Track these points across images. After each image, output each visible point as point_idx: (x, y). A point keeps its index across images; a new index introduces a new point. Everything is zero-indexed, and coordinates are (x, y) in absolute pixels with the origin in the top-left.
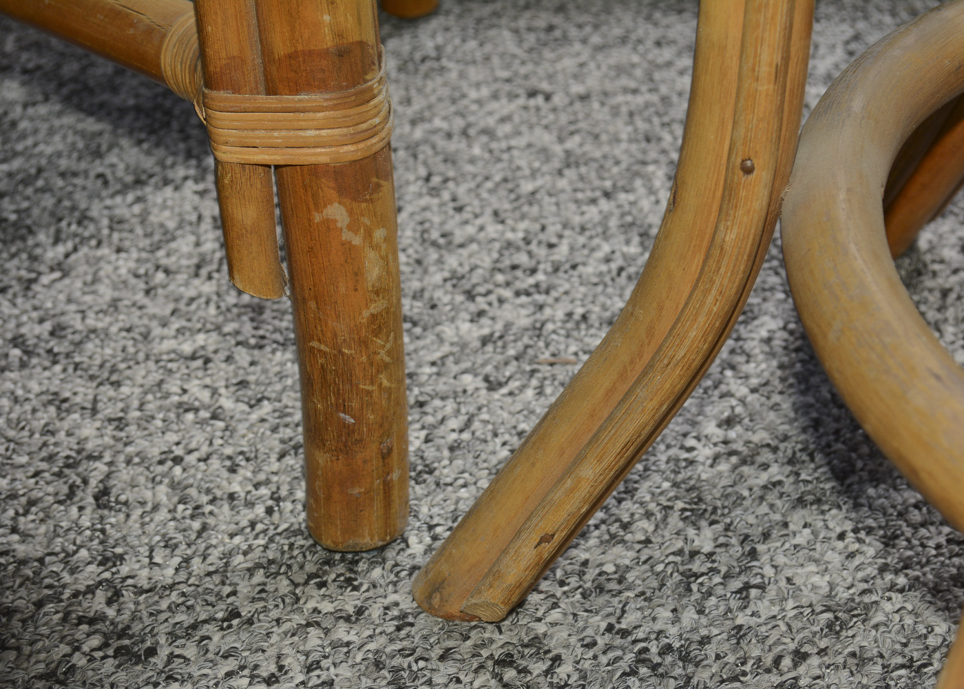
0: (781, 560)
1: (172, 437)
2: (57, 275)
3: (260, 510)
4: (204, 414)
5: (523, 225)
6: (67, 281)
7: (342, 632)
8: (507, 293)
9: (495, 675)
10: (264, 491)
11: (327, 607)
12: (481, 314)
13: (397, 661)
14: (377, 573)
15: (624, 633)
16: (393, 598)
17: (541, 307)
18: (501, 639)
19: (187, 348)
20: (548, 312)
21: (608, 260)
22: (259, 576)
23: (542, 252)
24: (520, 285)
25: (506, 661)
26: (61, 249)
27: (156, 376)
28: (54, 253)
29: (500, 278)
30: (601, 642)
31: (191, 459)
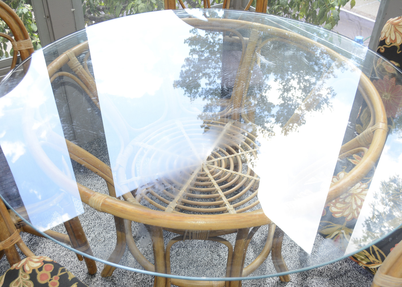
0: (129, 258)
1: (70, 266)
2: (45, 249)
3: (83, 272)
4: (71, 262)
5: (87, 221)
6: (47, 249)
7: (98, 283)
8: (90, 232)
9: (112, 281)
10: (82, 269)
11: (94, 280)
12: (89, 236)
13: (103, 284)
14: (97, 274)
15: (120, 272)
16: (99, 277)
17: (94, 233)
18: (111, 277)
19: (64, 254)
20: (95, 233)
21: (98, 224)
22: (87, 280)
23: (91, 225)
24: (91, 231)
25: (112, 280)
26: (43, 245)
27: (63, 259)
28: (43, 246)
29: (89, 230)
30: (118, 274)
31: (73, 268)
